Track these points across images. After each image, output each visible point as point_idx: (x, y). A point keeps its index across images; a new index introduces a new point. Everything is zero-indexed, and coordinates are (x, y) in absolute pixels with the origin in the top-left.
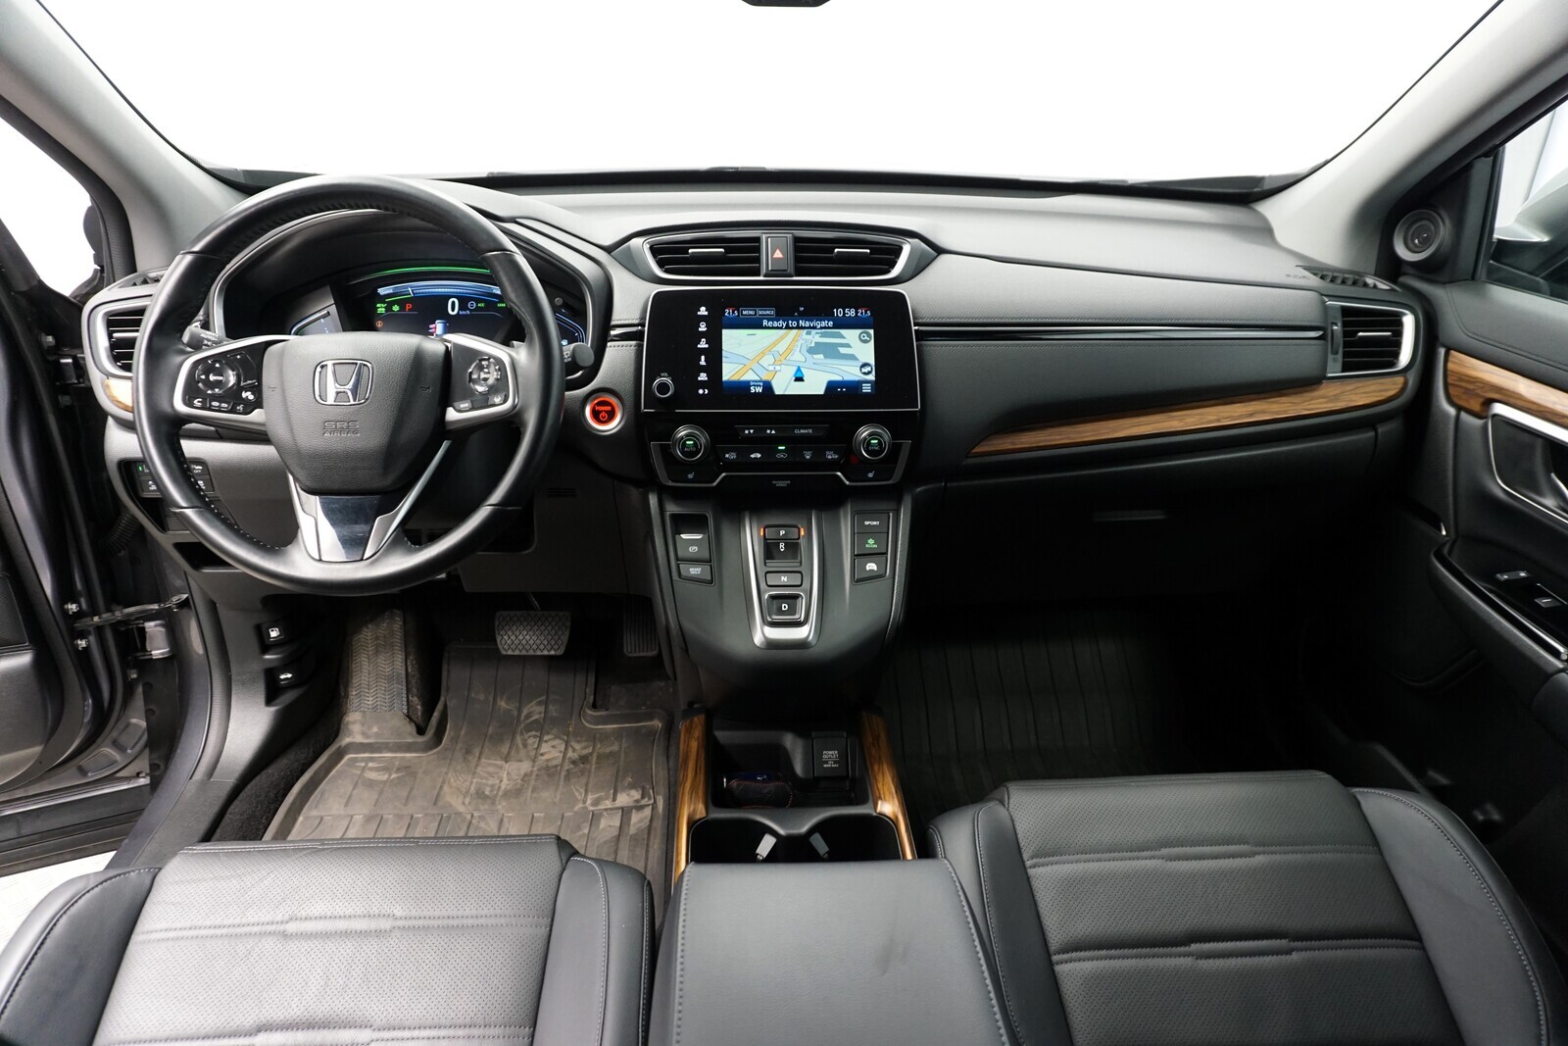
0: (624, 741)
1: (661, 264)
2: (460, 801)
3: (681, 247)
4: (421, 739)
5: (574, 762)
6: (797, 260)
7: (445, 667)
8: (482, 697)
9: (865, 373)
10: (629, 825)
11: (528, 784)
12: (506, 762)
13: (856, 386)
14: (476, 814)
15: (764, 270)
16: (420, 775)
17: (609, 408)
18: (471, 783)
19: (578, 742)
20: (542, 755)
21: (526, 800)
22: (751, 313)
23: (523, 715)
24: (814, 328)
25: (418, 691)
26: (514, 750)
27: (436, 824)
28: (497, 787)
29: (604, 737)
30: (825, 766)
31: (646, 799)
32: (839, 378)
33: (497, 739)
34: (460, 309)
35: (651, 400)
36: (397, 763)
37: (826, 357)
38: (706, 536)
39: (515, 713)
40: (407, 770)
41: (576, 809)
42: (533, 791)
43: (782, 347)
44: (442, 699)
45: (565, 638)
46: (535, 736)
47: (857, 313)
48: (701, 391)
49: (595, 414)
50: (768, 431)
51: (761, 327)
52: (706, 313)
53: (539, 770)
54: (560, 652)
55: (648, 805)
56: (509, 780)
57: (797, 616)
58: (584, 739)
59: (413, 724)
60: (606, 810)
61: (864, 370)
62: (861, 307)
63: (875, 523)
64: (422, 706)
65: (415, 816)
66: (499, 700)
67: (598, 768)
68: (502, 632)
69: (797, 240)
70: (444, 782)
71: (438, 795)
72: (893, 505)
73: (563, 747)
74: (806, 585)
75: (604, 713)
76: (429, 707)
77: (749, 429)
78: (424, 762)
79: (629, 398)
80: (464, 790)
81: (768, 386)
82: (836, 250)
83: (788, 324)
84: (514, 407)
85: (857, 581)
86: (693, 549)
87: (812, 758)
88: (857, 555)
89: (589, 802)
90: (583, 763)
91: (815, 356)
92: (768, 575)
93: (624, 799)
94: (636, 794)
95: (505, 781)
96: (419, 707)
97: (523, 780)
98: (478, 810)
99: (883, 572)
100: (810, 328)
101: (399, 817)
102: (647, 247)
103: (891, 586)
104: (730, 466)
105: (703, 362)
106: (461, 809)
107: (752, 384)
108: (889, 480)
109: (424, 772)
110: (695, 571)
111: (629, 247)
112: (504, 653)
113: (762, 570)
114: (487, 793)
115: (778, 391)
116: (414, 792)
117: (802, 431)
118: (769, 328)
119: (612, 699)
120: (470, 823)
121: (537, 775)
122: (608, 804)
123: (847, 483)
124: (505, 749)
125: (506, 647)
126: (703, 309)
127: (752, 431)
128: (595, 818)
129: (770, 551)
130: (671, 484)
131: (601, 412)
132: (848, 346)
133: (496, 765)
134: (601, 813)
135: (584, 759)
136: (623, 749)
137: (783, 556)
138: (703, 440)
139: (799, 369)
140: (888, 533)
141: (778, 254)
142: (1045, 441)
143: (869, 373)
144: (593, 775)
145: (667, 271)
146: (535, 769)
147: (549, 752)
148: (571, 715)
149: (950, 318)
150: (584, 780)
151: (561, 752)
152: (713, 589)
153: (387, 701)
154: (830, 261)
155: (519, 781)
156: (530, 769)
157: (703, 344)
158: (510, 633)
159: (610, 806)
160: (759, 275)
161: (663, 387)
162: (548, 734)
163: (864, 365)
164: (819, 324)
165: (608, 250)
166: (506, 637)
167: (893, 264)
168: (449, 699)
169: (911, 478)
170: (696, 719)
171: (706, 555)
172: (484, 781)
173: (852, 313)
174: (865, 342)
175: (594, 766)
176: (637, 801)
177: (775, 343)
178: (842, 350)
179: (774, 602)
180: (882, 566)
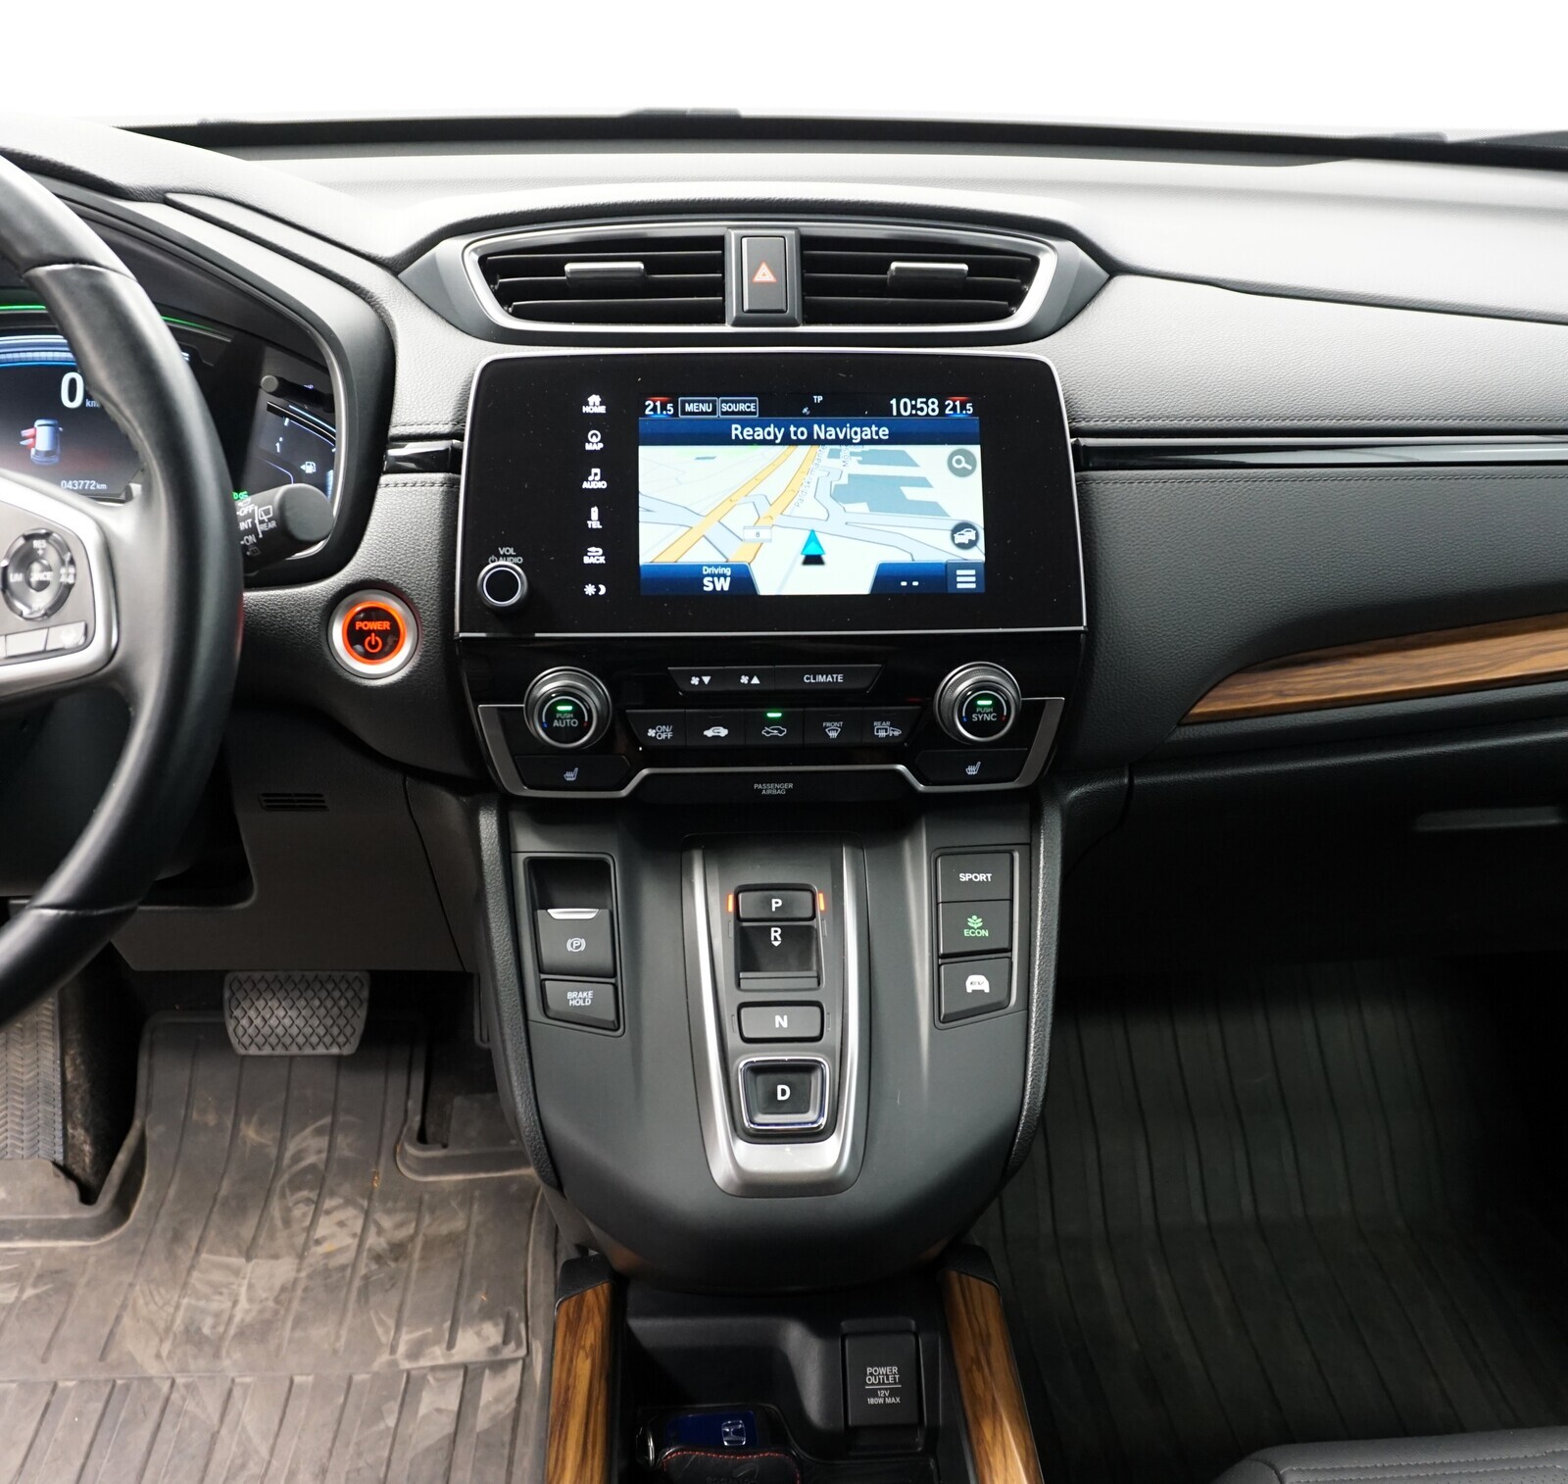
0: (476, 1207)
1: (504, 297)
2: (152, 1351)
3: (549, 259)
4: (87, 1213)
5: (378, 1258)
6: (808, 287)
7: (143, 1061)
8: (211, 1119)
9: (961, 546)
10: (476, 1408)
11: (287, 1310)
12: (249, 1258)
13: (943, 574)
14: (180, 1380)
15: (732, 311)
16: (80, 1291)
17: (386, 625)
18: (177, 1308)
19: (389, 1212)
20: (318, 1242)
21: (279, 1347)
22: (705, 408)
23: (288, 1155)
24: (847, 442)
25: (85, 1114)
26: (264, 1234)
27: (100, 1406)
28: (225, 1317)
29: (438, 1202)
30: (871, 1401)
31: (512, 1345)
32: (904, 558)
33: (238, 1207)
34: (87, 396)
35: (476, 613)
36: (38, 1263)
37: (872, 509)
38: (606, 912)
39: (273, 1152)
40: (57, 1278)
41: (376, 1366)
42: (293, 1329)
43: (773, 487)
44: (137, 1123)
45: (359, 1024)
46: (308, 1201)
47: (942, 407)
48: (590, 590)
49: (354, 637)
50: (744, 680)
51: (724, 439)
52: (602, 410)
53: (310, 1277)
54: (348, 1050)
55: (514, 1360)
56: (250, 1300)
57: (811, 1116)
58: (401, 1204)
59: (73, 1186)
60: (433, 1369)
61: (959, 539)
62: (952, 394)
63: (981, 877)
64: (94, 1144)
65: (61, 1384)
66: (243, 1125)
67: (423, 1271)
68: (238, 1013)
69: (806, 242)
70: (124, 1307)
71: (111, 1333)
72: (1019, 834)
73: (360, 1222)
74: (832, 1035)
75: (437, 1153)
76: (107, 1146)
77: (699, 675)
78: (92, 1260)
79: (429, 605)
80: (161, 1325)
81: (742, 579)
82: (894, 265)
83: (787, 435)
84: (111, 654)
85: (943, 1019)
86: (576, 945)
87: (842, 1382)
88: (944, 956)
89: (402, 1349)
90: (396, 1260)
91: (850, 507)
92: (744, 1011)
93: (474, 1342)
94: (493, 1333)
95: (243, 1304)
96: (87, 1148)
97: (277, 1301)
98: (183, 1370)
99: (1003, 996)
100: (837, 441)
101: (29, 1387)
102: (472, 260)
103: (1020, 1027)
104: (657, 754)
105: (594, 523)
106: (153, 1369)
107: (706, 571)
108: (1012, 780)
109: (88, 1284)
110: (579, 997)
111: (433, 261)
112: (242, 1051)
113: (731, 999)
114: (206, 1330)
115: (766, 586)
116: (65, 1331)
117: (821, 679)
118: (745, 442)
119: (454, 1125)
120: (167, 1400)
121: (306, 1290)
122: (437, 1355)
123: (921, 787)
124: (247, 1231)
125: (246, 1040)
126: (595, 399)
127: (706, 679)
128: (412, 1386)
129: (749, 949)
130: (527, 792)
131: (369, 632)
132: (923, 482)
133: (227, 1267)
134: (424, 1378)
135: (399, 1250)
136: (473, 1226)
137: (779, 960)
138: (594, 702)
139: (813, 538)
140: (1012, 901)
141: (765, 275)
142: (1349, 687)
143: (972, 544)
144: (412, 1287)
145: (518, 313)
146: (303, 1274)
147: (333, 1236)
148: (379, 1154)
149: (1149, 418)
150: (394, 1298)
151: (354, 1235)
152: (621, 1041)
153: (24, 1137)
154: (880, 289)
155: (271, 1304)
156: (293, 1275)
157: (595, 481)
158: (252, 1013)
159: (441, 1361)
160: (721, 321)
161: (503, 583)
162: (332, 1194)
163: (961, 527)
164: (857, 433)
165: (394, 267)
166: (245, 1022)
167: (1017, 297)
168: (150, 1125)
169: (1064, 767)
170: (590, 1294)
171: (603, 957)
172: (202, 1303)
173: (931, 407)
174: (963, 473)
175: (416, 1266)
176: (494, 1350)
177: (758, 479)
178: (911, 493)
179: (760, 1078)
180: (1001, 982)
